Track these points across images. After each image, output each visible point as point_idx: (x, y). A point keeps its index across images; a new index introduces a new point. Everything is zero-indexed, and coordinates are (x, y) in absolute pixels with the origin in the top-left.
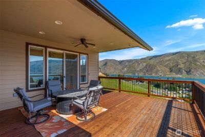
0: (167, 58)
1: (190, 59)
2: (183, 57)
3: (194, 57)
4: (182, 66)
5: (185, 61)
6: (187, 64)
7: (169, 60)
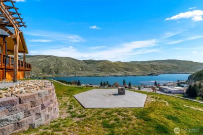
0: (40, 60)
1: (58, 62)
2: (53, 60)
3: (60, 61)
4: (52, 67)
5: (54, 63)
6: (56, 66)
7: (42, 61)
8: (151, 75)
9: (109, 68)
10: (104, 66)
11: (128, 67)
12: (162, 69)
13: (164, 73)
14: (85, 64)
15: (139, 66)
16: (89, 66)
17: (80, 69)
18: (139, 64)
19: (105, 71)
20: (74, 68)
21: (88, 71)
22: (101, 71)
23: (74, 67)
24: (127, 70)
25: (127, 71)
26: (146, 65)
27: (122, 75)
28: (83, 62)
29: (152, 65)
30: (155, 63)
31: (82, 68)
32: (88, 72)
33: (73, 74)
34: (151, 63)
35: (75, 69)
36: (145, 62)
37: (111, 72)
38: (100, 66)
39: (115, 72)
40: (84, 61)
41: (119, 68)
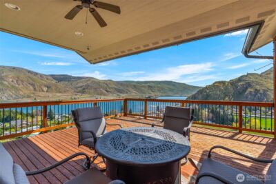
9: (96, 89)
10: (87, 86)
11: (121, 88)
14: (54, 82)
15: (135, 86)
16: (62, 85)
17: (45, 89)
18: (135, 84)
19: (89, 93)
20: (31, 88)
21: (60, 92)
22: (83, 92)
23: (32, 85)
25: (121, 93)
26: (143, 86)
28: (50, 78)
29: (149, 86)
30: (152, 84)
31: (48, 87)
32: (59, 94)
33: (29, 97)
35: (35, 89)
37: (98, 94)
38: (80, 85)
39: (105, 95)
40: (52, 76)
41: (110, 88)
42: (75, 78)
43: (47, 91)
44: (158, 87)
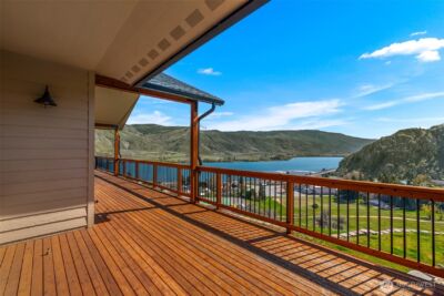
8: (277, 158)
10: (182, 140)
11: (233, 142)
12: (295, 147)
13: (298, 156)
14: (138, 134)
15: (254, 140)
16: (148, 138)
17: (127, 145)
18: (254, 136)
19: (184, 151)
21: (145, 149)
22: (176, 149)
24: (231, 148)
26: (268, 140)
27: (222, 159)
28: (133, 129)
29: (277, 139)
30: (283, 136)
31: (131, 142)
32: (144, 152)
34: (276, 136)
36: (266, 133)
38: (173, 138)
40: (135, 126)
41: (215, 143)
42: (165, 128)
43: (129, 148)
44: (293, 140)
